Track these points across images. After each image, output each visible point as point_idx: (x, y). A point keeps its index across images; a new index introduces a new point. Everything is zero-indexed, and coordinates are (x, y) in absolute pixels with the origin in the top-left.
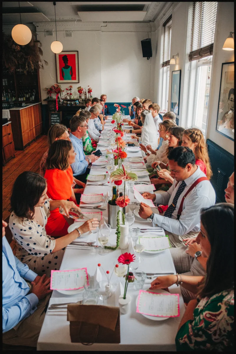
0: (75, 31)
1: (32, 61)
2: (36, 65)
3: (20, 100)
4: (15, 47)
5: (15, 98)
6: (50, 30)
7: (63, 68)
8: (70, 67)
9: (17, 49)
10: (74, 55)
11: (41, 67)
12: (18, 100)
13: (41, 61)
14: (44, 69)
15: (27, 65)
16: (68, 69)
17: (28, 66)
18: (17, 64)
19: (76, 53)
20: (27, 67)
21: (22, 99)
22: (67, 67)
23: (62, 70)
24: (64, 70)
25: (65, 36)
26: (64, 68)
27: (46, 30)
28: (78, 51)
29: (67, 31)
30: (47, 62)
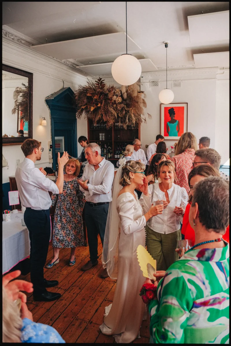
0: (184, 80)
1: (133, 114)
2: (138, 119)
3: (116, 157)
4: (116, 99)
5: (111, 154)
6: (156, 80)
7: (168, 123)
8: (177, 121)
9: (118, 100)
10: (183, 108)
11: (143, 120)
12: (114, 156)
13: (143, 115)
14: (146, 123)
15: (127, 118)
16: (175, 124)
17: (129, 119)
18: (116, 117)
19: (184, 105)
20: (127, 120)
21: (119, 156)
22: (173, 121)
23: (167, 124)
24: (170, 125)
25: (173, 87)
26: (170, 122)
27: (151, 81)
28: (187, 103)
29: (176, 81)
30: (151, 115)
